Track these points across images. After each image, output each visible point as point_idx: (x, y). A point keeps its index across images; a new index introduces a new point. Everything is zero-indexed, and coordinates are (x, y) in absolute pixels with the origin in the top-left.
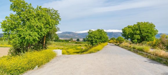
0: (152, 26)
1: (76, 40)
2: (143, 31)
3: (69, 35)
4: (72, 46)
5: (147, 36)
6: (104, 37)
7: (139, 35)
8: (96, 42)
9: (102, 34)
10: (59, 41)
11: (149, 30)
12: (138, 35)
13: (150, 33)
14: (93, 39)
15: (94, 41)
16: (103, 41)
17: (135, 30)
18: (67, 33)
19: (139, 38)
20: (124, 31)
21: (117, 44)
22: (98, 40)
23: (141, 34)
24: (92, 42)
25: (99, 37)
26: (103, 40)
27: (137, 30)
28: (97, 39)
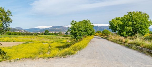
0: (146, 16)
1: (65, 33)
2: (136, 21)
3: (58, 29)
4: (59, 39)
5: (141, 27)
6: (90, 30)
7: (131, 26)
8: (80, 35)
9: (87, 26)
10: (49, 35)
11: (142, 20)
12: (129, 26)
13: (144, 24)
14: (77, 31)
15: (77, 34)
16: (90, 34)
17: (126, 21)
18: (56, 27)
19: (131, 30)
20: (111, 23)
21: (104, 37)
22: (82, 33)
23: (133, 25)
24: (75, 35)
25: (84, 29)
26: (89, 32)
27: (129, 21)
28: (81, 31)
